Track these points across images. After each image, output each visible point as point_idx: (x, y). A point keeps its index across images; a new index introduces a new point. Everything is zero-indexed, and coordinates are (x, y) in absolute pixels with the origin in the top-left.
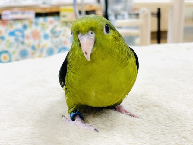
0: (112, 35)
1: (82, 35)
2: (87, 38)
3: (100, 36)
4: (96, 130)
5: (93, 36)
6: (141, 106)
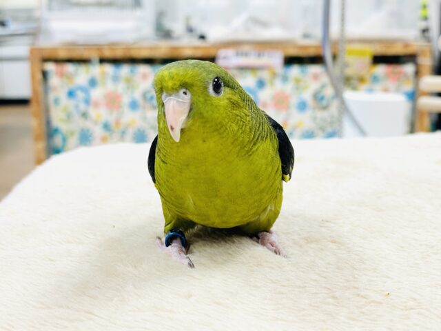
0: (228, 96)
1: (167, 96)
2: (175, 102)
3: (201, 99)
4: (191, 265)
5: (187, 99)
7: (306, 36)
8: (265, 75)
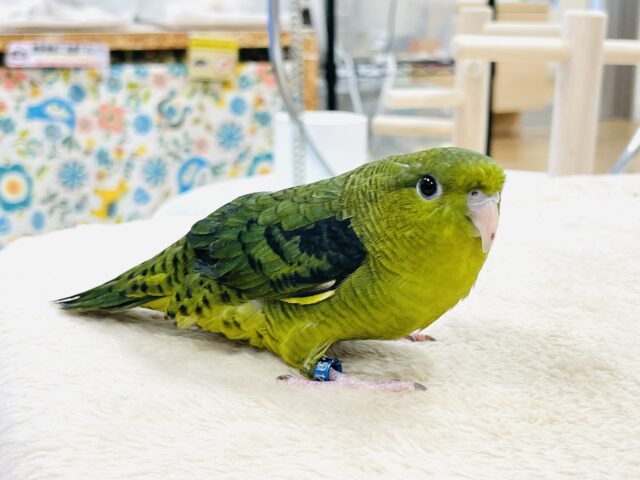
2: (496, 204)
6: (562, 367)
7: (137, 20)
8: (83, 79)
